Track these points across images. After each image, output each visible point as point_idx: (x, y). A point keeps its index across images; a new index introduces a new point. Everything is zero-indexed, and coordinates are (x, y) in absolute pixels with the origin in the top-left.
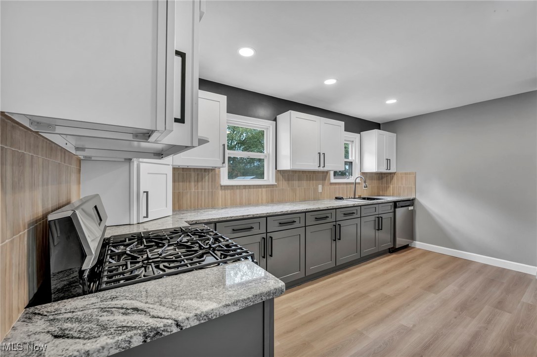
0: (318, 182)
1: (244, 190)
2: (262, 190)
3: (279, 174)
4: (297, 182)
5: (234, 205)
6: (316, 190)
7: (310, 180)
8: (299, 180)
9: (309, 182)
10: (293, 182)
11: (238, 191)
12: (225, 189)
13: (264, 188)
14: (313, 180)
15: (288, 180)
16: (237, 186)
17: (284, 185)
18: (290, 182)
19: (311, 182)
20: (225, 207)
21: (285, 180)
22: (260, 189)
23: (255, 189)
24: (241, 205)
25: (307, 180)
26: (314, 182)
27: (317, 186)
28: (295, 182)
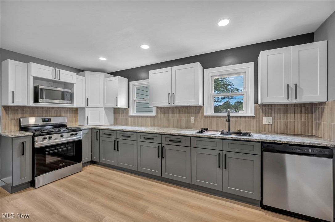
0: (190, 114)
1: (139, 118)
2: (148, 119)
3: (158, 109)
4: (171, 114)
5: (135, 125)
6: (188, 121)
7: (182, 113)
8: (172, 113)
9: (181, 114)
10: (168, 114)
11: (136, 118)
12: (131, 117)
13: (149, 117)
14: (185, 113)
15: (165, 113)
16: (136, 116)
17: (161, 116)
18: (166, 114)
19: (184, 115)
20: (131, 125)
21: (162, 113)
22: (147, 118)
23: (144, 118)
24: (138, 125)
25: (179, 113)
26: (187, 115)
27: (190, 118)
28: (169, 114)
